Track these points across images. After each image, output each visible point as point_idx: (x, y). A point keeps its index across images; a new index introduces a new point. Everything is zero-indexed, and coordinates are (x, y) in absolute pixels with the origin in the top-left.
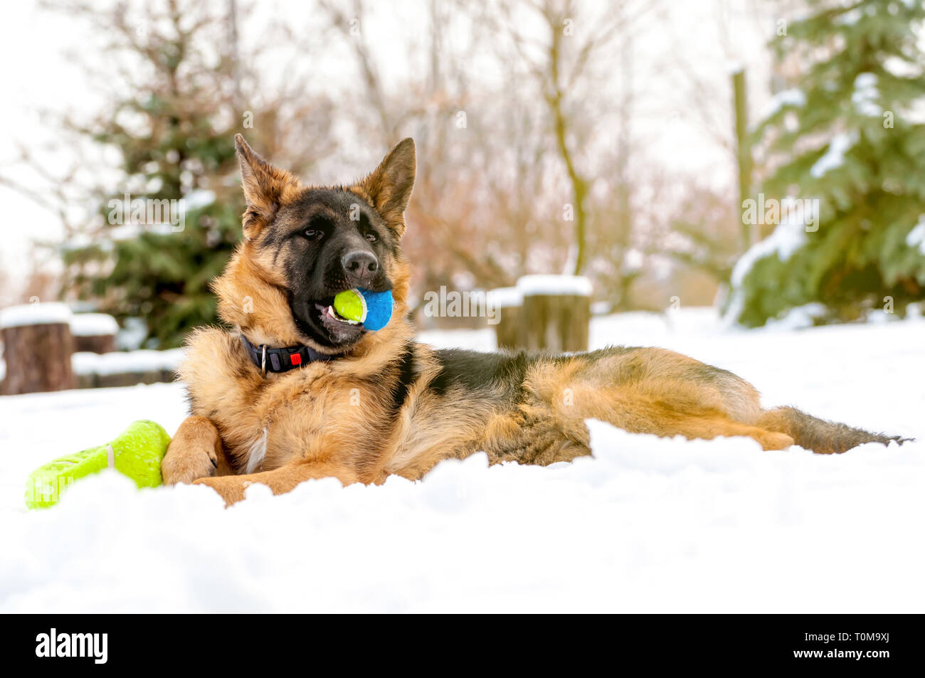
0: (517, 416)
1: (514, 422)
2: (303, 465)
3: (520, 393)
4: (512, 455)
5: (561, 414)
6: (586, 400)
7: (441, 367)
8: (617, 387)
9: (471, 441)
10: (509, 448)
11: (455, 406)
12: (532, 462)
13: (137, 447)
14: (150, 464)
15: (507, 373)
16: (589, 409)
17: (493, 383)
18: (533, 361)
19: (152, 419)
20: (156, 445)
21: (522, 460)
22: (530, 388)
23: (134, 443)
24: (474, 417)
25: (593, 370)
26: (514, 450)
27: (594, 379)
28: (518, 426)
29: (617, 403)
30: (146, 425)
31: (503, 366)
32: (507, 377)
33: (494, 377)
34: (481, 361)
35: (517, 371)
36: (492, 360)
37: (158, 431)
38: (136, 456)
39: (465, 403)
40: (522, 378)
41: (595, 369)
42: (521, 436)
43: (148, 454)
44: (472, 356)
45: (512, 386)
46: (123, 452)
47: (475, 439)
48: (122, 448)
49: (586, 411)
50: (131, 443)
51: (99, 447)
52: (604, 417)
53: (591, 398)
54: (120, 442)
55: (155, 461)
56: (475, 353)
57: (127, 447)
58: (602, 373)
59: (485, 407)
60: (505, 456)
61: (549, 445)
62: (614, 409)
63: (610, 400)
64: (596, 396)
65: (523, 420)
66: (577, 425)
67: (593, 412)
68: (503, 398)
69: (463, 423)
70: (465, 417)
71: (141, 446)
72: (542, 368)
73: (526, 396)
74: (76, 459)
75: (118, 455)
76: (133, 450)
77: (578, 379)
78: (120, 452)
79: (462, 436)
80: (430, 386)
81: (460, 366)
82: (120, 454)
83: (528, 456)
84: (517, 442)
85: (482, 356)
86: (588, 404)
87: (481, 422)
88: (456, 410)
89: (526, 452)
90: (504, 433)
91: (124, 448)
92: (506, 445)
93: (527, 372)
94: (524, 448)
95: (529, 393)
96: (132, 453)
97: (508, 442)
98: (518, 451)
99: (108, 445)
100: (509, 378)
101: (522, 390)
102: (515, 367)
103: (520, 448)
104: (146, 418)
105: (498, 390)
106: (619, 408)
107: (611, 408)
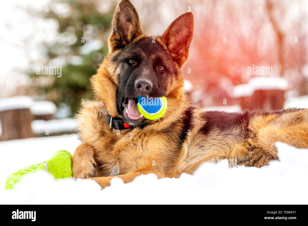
0: (246, 145)
1: (245, 149)
2: (138, 172)
3: (247, 132)
4: (244, 164)
5: (262, 142)
6: (273, 134)
7: (205, 122)
8: (288, 127)
9: (222, 156)
10: (242, 160)
11: (214, 139)
12: (253, 166)
13: (59, 163)
14: (65, 172)
15: (240, 122)
16: (274, 138)
17: (233, 127)
18: (252, 115)
19: (66, 150)
20: (68, 162)
21: (248, 165)
22: (252, 129)
23: (57, 162)
24: (225, 145)
25: (278, 119)
26: (244, 161)
27: (278, 124)
28: (247, 150)
29: (288, 135)
30: (64, 152)
31: (239, 119)
32: (241, 124)
33: (234, 124)
34: (228, 117)
35: (245, 121)
36: (233, 116)
37: (69, 156)
38: (59, 168)
39: (220, 137)
40: (248, 124)
41: (280, 118)
42: (248, 155)
43: (64, 167)
44: (223, 115)
45: (243, 128)
46: (52, 166)
47: (224, 156)
48: (52, 164)
49: (273, 140)
50: (56, 162)
51: (41, 163)
52: (282, 141)
53: (275, 133)
54: (51, 161)
55: (68, 170)
56: (225, 113)
57: (54, 164)
58: (282, 121)
59: (230, 139)
60: (240, 164)
61: (260, 158)
62: (287, 138)
63: (285, 134)
64: (277, 131)
65: (249, 147)
66: (269, 147)
67: (276, 139)
68: (239, 135)
69: (219, 148)
70: (220, 145)
71: (61, 163)
72: (257, 119)
73: (250, 133)
74: (30, 169)
75: (50, 168)
76: (57, 165)
77: (270, 124)
78: (51, 166)
79: (218, 154)
80: (200, 131)
81: (217, 120)
82: (51, 167)
83: (251, 164)
84: (246, 158)
85: (228, 115)
86: (274, 136)
87: (228, 148)
88: (215, 141)
89: (250, 162)
90: (240, 154)
91: (53, 164)
92: (241, 159)
93: (250, 121)
94: (249, 160)
95: (251, 132)
96: (57, 166)
97: (242, 158)
98: (247, 162)
99: (45, 162)
100: (241, 125)
101: (248, 130)
102: (244, 119)
103: (247, 161)
104: (64, 149)
105: (236, 131)
106: (289, 137)
107: (285, 137)
